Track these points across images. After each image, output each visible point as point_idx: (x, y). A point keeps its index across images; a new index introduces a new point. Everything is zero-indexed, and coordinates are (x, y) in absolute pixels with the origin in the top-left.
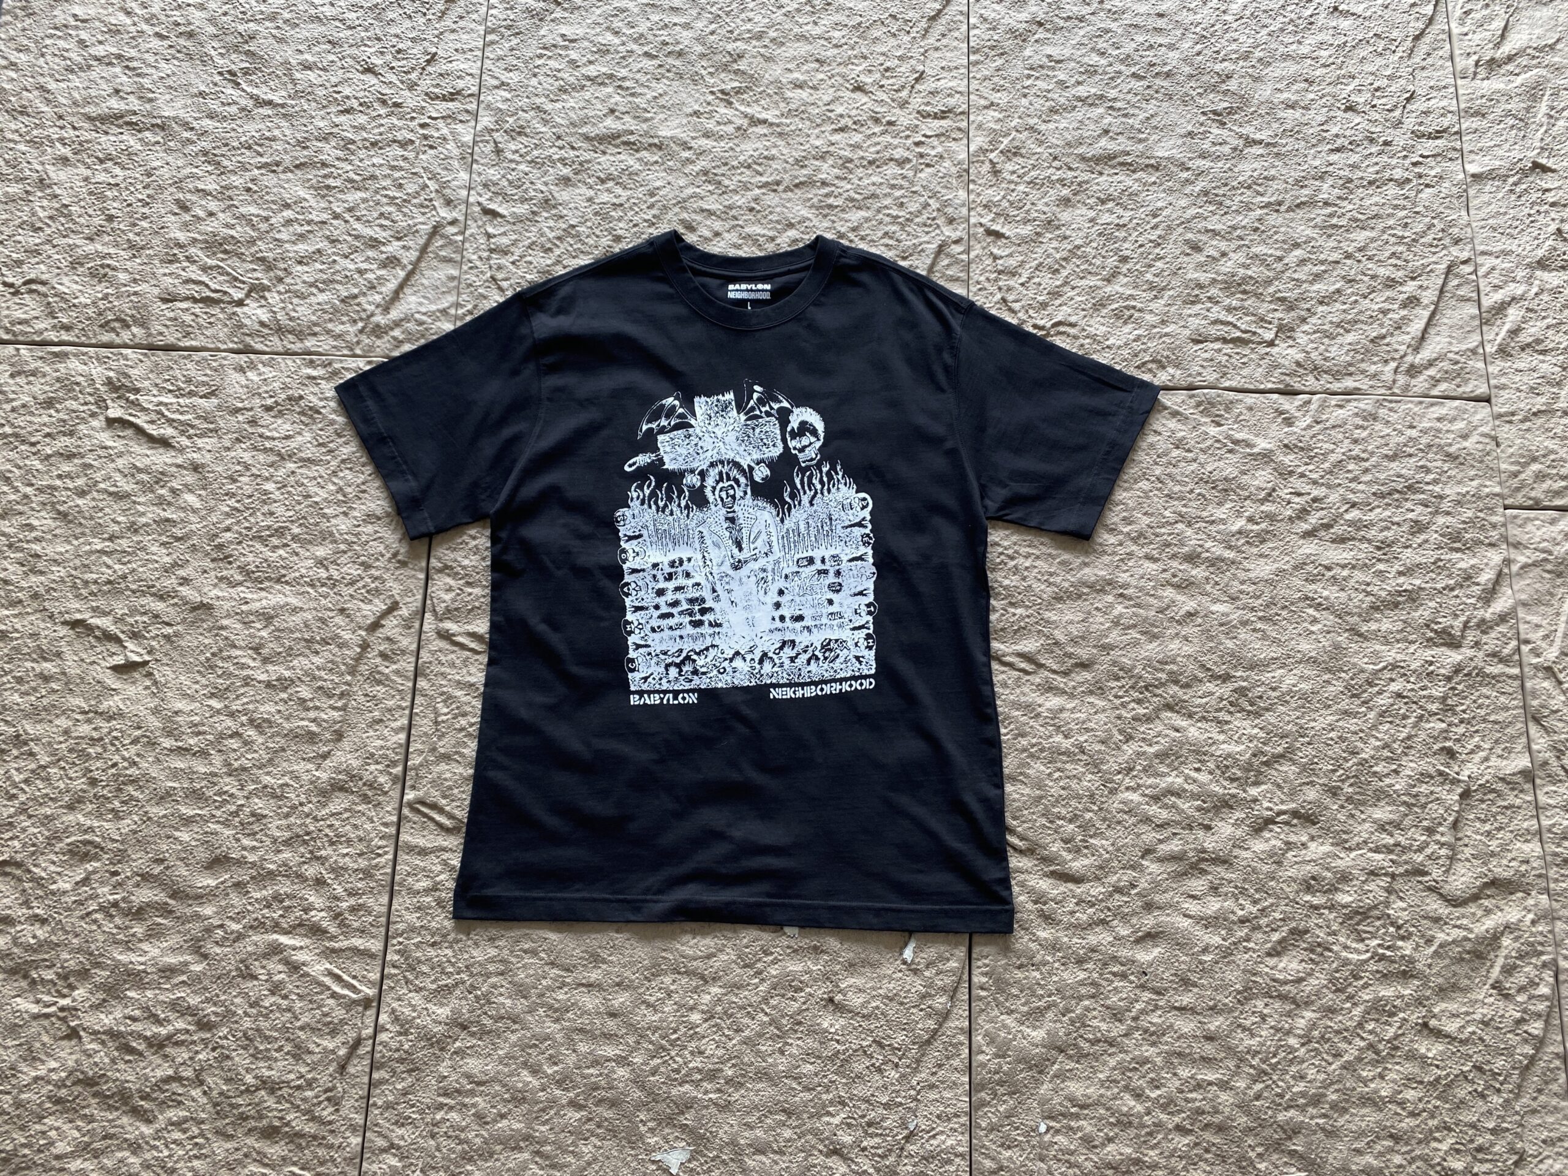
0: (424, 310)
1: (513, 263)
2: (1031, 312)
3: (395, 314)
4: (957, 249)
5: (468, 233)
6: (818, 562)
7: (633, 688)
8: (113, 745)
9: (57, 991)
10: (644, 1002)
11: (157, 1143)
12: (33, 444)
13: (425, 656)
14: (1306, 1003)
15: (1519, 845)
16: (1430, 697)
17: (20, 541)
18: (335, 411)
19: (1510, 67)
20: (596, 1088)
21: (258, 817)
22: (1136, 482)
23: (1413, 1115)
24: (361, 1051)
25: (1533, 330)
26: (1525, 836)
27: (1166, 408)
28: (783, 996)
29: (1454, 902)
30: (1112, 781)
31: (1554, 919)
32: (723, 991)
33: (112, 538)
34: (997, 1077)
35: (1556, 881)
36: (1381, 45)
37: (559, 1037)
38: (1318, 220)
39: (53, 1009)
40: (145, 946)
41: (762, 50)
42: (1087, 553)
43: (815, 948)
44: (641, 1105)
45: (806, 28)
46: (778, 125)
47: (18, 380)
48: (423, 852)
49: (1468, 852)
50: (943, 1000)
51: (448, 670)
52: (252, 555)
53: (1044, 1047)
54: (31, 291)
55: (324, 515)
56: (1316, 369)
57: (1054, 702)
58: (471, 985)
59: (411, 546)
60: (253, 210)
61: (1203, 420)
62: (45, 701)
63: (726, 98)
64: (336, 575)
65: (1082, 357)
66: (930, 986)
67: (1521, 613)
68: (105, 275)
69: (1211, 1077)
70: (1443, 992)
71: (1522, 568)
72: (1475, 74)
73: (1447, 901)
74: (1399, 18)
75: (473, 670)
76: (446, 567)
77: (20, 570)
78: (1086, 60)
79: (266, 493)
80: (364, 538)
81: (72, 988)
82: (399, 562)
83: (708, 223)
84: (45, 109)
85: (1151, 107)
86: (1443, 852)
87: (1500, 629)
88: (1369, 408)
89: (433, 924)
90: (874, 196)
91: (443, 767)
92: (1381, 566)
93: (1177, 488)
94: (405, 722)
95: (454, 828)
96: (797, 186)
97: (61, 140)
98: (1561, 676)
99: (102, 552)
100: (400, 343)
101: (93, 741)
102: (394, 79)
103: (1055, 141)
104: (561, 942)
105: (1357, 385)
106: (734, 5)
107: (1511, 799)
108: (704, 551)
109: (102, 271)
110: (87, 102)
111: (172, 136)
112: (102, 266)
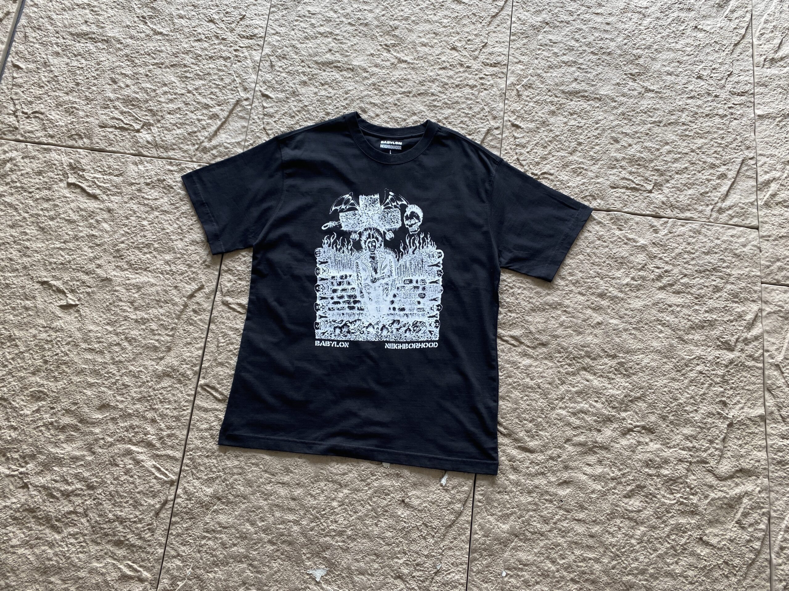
0: (228, 141)
1: (275, 122)
2: (531, 166)
3: (214, 142)
4: (497, 132)
5: (254, 105)
6: (414, 282)
7: (317, 337)
8: (57, 344)
9: (19, 464)
10: (309, 494)
11: (62, 544)
12: (30, 193)
13: (215, 313)
14: (642, 523)
15: (755, 452)
16: (716, 374)
17: (20, 240)
18: (180, 188)
19: (782, 63)
20: (283, 535)
21: (126, 386)
22: (577, 255)
23: (691, 583)
24: (168, 506)
25: (783, 195)
26: (759, 448)
27: (595, 220)
28: (379, 497)
29: (721, 479)
30: (553, 404)
31: (770, 491)
32: (350, 492)
33: (64, 242)
34: (483, 546)
35: (773, 472)
36: (717, 47)
37: (266, 508)
38: (679, 132)
39: (16, 473)
40: (64, 445)
41: (407, 26)
42: (549, 289)
43: (397, 474)
44: (303, 545)
45: (430, 16)
46: (412, 64)
47: (25, 160)
48: (206, 410)
49: (730, 454)
50: (459, 506)
51: (226, 321)
52: (134, 256)
53: (508, 533)
54: (36, 117)
55: (171, 239)
56: (672, 207)
57: (527, 361)
58: (225, 479)
59: (212, 258)
60: (148, 85)
61: (613, 227)
62: (25, 320)
63: (387, 48)
64: (174, 269)
65: (554, 191)
66: (453, 499)
67: (766, 336)
68: (73, 112)
69: (591, 555)
70: (711, 523)
71: (768, 314)
72: (764, 65)
73: (717, 477)
74: (727, 34)
75: (238, 322)
76: (229, 270)
77: (19, 254)
78: (569, 43)
79: (143, 225)
80: (190, 252)
81: (27, 463)
82: (206, 265)
83: (373, 109)
84: (50, 28)
85: (599, 69)
86: (717, 453)
87: (754, 343)
88: (697, 228)
89: (208, 446)
90: (457, 102)
91: (219, 369)
92: (697, 307)
93: (597, 260)
94: (202, 345)
95: (223, 400)
96: (419, 94)
97: (57, 44)
98: (783, 370)
99: (59, 248)
100: (215, 157)
101: (47, 342)
102: (223, 26)
103: (549, 82)
104: (271, 461)
105: (692, 215)
106: (395, 3)
107: (753, 429)
108: (358, 272)
109: (71, 110)
110: (71, 26)
111: (111, 46)
112: (71, 107)
